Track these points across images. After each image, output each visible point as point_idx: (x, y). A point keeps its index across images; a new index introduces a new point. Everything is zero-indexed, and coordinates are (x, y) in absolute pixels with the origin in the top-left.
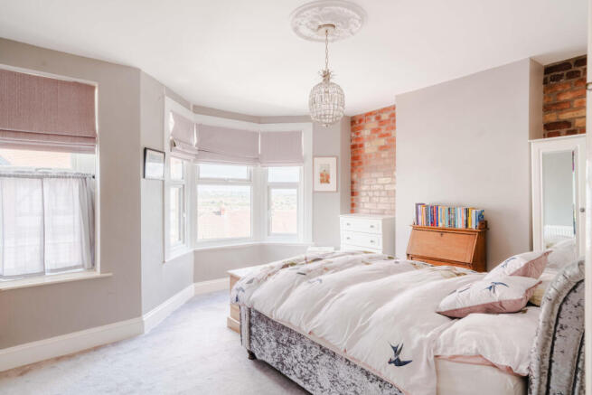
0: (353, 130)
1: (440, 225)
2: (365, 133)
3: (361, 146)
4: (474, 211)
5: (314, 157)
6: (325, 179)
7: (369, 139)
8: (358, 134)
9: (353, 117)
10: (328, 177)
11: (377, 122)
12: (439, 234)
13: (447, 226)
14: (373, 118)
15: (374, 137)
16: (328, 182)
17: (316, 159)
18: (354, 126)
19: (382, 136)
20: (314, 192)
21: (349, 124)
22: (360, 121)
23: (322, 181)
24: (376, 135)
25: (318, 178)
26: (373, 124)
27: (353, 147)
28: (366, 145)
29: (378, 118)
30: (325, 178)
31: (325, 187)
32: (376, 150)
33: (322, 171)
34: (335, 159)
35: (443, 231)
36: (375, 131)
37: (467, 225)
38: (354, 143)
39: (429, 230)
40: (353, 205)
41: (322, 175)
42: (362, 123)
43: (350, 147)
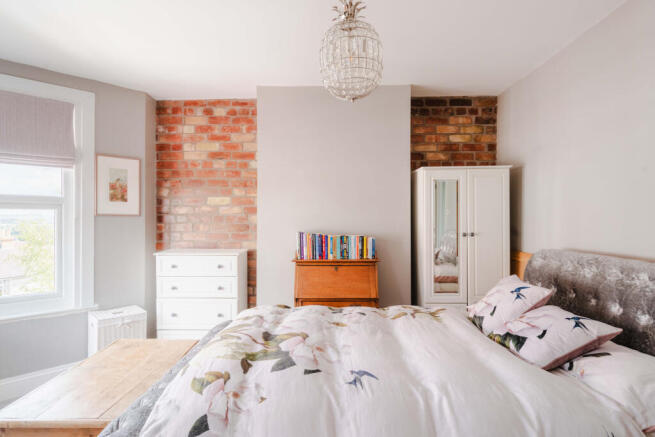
0: (160, 122)
1: (331, 257)
2: (186, 129)
3: (178, 147)
4: (370, 240)
5: (97, 154)
6: (118, 193)
7: (192, 139)
8: (170, 129)
9: (163, 102)
10: (124, 190)
11: (206, 118)
12: (333, 269)
13: (339, 257)
14: (199, 111)
15: (201, 139)
16: (124, 199)
17: (101, 159)
18: (162, 116)
19: (215, 138)
20: (97, 215)
21: (154, 112)
22: (176, 110)
23: (113, 198)
24: (205, 136)
25: (105, 192)
26: (199, 118)
27: (161, 148)
28: (186, 147)
29: (208, 112)
30: (119, 191)
31: (118, 207)
32: (204, 157)
33: (113, 181)
34: (136, 162)
35: (336, 264)
36: (201, 129)
37: (362, 255)
38: (163, 141)
39: (318, 264)
40: (160, 236)
41: (113, 187)
42: (180, 115)
43: (155, 147)
